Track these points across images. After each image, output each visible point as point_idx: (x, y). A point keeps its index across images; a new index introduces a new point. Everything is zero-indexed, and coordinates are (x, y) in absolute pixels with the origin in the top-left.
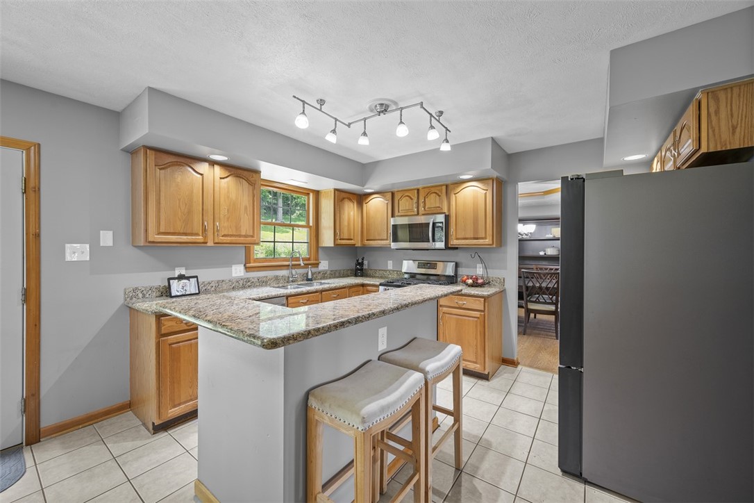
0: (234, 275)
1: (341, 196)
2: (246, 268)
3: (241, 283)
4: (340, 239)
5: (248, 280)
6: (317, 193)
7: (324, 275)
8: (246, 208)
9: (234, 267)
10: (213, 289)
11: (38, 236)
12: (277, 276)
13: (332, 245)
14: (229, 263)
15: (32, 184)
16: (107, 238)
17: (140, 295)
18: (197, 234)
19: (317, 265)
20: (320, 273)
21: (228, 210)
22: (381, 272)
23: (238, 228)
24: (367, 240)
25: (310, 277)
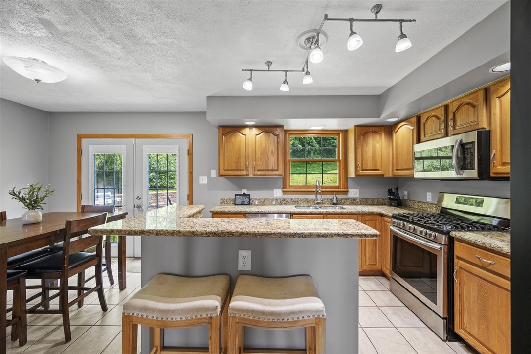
0: (275, 195)
1: (364, 131)
2: (283, 191)
3: (279, 201)
4: (363, 170)
5: (284, 200)
6: (346, 132)
7: (353, 202)
8: (272, 152)
9: (275, 190)
10: (261, 203)
11: (192, 173)
12: (307, 199)
13: (354, 176)
14: (271, 187)
15: (190, 151)
16: (214, 173)
17: (226, 202)
18: (243, 170)
19: (346, 192)
20: (348, 199)
21: (261, 154)
22: (420, 204)
23: (267, 165)
24: (397, 170)
25: (335, 202)
